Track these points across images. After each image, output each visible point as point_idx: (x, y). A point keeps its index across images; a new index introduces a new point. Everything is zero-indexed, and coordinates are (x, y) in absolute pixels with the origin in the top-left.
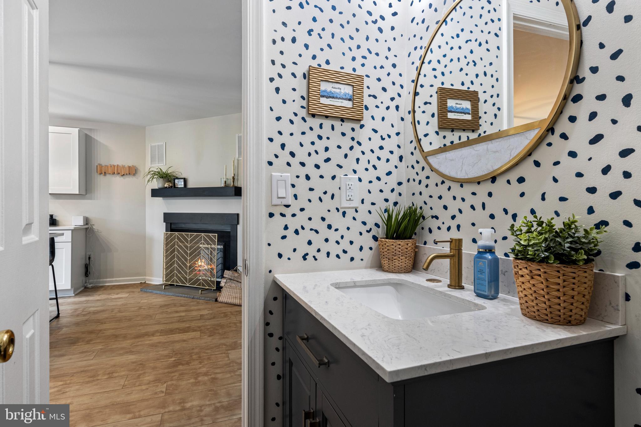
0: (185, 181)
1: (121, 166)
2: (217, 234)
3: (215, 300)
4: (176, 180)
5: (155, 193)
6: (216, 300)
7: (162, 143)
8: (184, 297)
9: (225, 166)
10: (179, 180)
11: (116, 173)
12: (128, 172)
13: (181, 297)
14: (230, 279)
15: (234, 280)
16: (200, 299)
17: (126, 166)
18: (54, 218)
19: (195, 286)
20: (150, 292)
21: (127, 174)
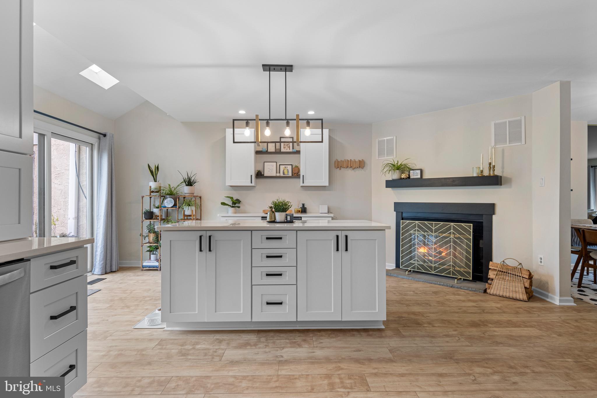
0: (422, 171)
1: (353, 160)
2: (472, 224)
3: (483, 291)
4: (411, 171)
5: (390, 184)
6: (485, 291)
7: (392, 137)
8: (439, 285)
9: (482, 155)
10: (415, 171)
11: (349, 167)
12: (358, 166)
13: (435, 284)
14: (500, 271)
15: (506, 273)
16: (461, 289)
17: (357, 160)
18: (305, 206)
19: (443, 274)
20: (394, 276)
21: (357, 167)
